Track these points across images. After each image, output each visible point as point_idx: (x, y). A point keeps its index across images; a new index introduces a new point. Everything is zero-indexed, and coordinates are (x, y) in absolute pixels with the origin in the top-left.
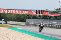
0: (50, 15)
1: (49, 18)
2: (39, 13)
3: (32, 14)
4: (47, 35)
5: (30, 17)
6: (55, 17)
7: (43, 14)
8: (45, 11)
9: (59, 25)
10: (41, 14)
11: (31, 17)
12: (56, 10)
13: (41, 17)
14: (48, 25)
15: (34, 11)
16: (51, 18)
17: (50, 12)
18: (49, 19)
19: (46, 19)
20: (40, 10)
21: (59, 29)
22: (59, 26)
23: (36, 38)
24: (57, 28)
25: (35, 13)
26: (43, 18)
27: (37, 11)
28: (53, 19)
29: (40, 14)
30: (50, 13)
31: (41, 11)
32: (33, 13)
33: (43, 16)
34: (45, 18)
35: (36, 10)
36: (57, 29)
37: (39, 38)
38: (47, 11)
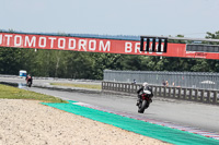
0: (189, 54)
2: (151, 48)
3: (126, 51)
4: (180, 129)
5: (119, 64)
6: (209, 61)
7: (165, 51)
8: (173, 41)
10: (159, 51)
11: (124, 63)
12: (214, 37)
13: (159, 63)
14: (182, 92)
15: (134, 41)
16: (195, 67)
17: (192, 45)
18: (189, 70)
19: (175, 70)
20: (154, 39)
23: (142, 137)
25: (137, 48)
26: (166, 64)
27: (145, 42)
28: (201, 71)
29: (154, 50)
30: (190, 47)
32: (128, 49)
33: (167, 58)
34: (174, 64)
35: (142, 38)
37: (151, 140)
38: (180, 42)
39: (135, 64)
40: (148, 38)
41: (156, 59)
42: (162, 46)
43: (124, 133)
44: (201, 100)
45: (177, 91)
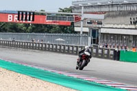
1: (48, 29)
2: (24, 19)
3: (9, 20)
4: (43, 69)
5: (4, 28)
6: (60, 26)
7: (33, 20)
8: (38, 14)
9: (68, 46)
10: (30, 20)
11: (7, 28)
12: (63, 11)
13: (30, 28)
15: (13, 14)
16: (52, 30)
17: (50, 17)
18: (48, 32)
19: (39, 32)
20: (26, 12)
21: (70, 54)
22: (69, 48)
23: (19, 74)
24: (66, 53)
25: (16, 19)
27: (20, 14)
28: (55, 32)
29: (26, 20)
31: (30, 13)
32: (10, 19)
33: (35, 25)
35: (19, 12)
36: (65, 55)
37: (25, 76)
38: (42, 14)
39: (14, 28)
40: (22, 12)
41: (27, 25)
42: (31, 17)
43: (8, 72)
44: (56, 51)
45: (41, 45)
